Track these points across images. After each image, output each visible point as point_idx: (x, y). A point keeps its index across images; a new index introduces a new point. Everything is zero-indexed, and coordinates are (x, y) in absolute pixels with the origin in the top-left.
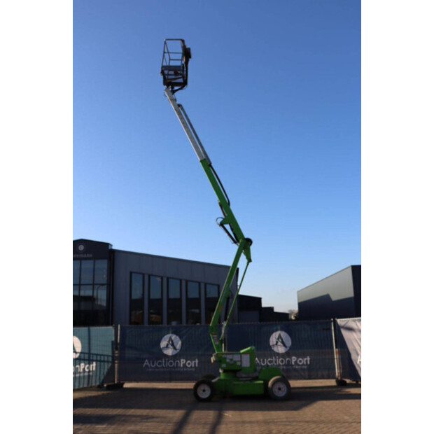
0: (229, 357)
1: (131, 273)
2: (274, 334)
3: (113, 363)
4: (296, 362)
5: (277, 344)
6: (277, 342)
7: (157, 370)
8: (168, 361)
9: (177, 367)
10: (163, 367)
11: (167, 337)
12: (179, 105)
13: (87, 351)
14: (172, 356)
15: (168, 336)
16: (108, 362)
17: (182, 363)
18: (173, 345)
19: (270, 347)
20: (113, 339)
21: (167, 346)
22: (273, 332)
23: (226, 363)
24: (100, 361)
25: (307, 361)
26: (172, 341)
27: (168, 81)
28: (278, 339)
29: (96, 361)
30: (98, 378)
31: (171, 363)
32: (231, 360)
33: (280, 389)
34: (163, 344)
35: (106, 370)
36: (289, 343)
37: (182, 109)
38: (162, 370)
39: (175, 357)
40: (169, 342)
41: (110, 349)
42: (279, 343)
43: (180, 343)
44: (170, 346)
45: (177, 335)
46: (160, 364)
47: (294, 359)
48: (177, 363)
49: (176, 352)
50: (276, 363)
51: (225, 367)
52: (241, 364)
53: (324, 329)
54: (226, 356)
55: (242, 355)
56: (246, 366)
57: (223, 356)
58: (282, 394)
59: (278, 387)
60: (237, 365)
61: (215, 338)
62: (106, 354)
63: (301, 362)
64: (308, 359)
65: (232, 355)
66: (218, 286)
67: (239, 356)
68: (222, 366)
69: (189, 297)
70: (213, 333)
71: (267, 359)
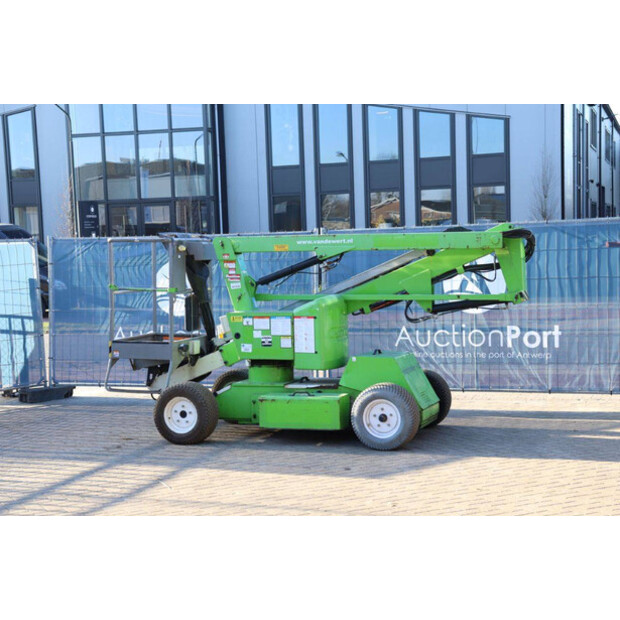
0: (261, 324)
3: (38, 334)
4: (519, 342)
5: (462, 288)
6: (464, 283)
23: (252, 340)
25: (551, 338)
32: (264, 332)
33: (382, 419)
41: (26, 300)
42: (470, 287)
47: (513, 332)
50: (459, 341)
51: (250, 351)
52: (293, 344)
53: (613, 245)
54: (251, 323)
55: (295, 320)
56: (304, 351)
57: (245, 323)
58: (388, 431)
59: (379, 413)
60: (282, 346)
61: (231, 272)
62: (17, 312)
63: (532, 339)
64: (557, 332)
65: (268, 320)
66: (507, 121)
67: (289, 321)
68: (243, 350)
69: (423, 154)
70: (226, 257)
71: (435, 330)
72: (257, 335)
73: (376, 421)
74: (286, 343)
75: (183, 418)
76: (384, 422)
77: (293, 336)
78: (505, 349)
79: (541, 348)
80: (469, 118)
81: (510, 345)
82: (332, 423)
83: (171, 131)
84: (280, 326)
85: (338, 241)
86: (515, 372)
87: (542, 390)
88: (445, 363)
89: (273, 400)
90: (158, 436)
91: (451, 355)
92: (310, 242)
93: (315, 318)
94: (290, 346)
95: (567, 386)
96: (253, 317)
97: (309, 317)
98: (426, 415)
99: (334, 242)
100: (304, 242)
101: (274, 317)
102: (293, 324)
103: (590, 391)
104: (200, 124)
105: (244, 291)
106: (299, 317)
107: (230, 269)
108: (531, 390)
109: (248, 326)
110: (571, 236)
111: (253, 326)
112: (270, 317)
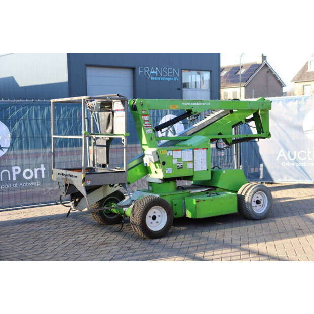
23: (172, 165)
32: (180, 159)
33: (258, 202)
51: (171, 172)
52: (194, 166)
54: (171, 155)
55: (195, 151)
56: (200, 169)
57: (168, 155)
59: (256, 199)
60: (188, 168)
61: (146, 122)
65: (180, 152)
68: (167, 172)
70: (144, 112)
72: (175, 161)
73: (254, 204)
74: (190, 166)
75: (155, 221)
77: (193, 161)
82: (232, 208)
84: (187, 155)
85: (203, 104)
89: (204, 200)
92: (189, 104)
93: (207, 149)
94: (192, 167)
96: (173, 151)
97: (203, 149)
99: (201, 104)
100: (186, 104)
101: (184, 150)
102: (193, 153)
105: (154, 135)
106: (197, 149)
107: (145, 120)
109: (170, 156)
111: (172, 156)
112: (182, 150)
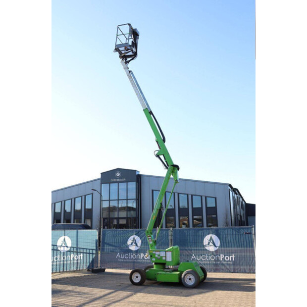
0: (158, 253)
1: (153, 191)
2: (207, 236)
3: (97, 254)
4: (223, 259)
5: (209, 244)
6: (209, 243)
7: (125, 260)
8: (132, 254)
9: (138, 259)
10: (129, 259)
11: (131, 238)
12: (130, 71)
13: (75, 246)
14: (135, 251)
15: (133, 237)
16: (93, 254)
17: (142, 256)
18: (135, 243)
19: (204, 246)
20: (97, 238)
21: (132, 244)
22: (206, 235)
23: (155, 257)
24: (86, 253)
25: (232, 258)
26: (135, 241)
27: (123, 55)
28: (210, 240)
29: (83, 253)
30: (85, 264)
31: (134, 256)
32: (159, 255)
33: (190, 279)
34: (129, 242)
35: (91, 259)
36: (218, 243)
37: (132, 73)
38: (128, 260)
39: (137, 252)
40: (133, 241)
41: (95, 245)
42: (211, 244)
43: (140, 241)
44: (134, 244)
45: (138, 236)
46: (127, 256)
47: (222, 256)
48: (138, 256)
49: (137, 248)
50: (208, 258)
51: (155, 260)
52: (166, 259)
53: (246, 233)
54: (155, 253)
56: (169, 261)
57: (153, 253)
58: (191, 283)
59: (189, 278)
62: (91, 248)
63: (227, 258)
64: (233, 256)
66: (216, 198)
67: (165, 252)
68: (153, 260)
69: (194, 207)
70: (149, 235)
71: (202, 255)
72: (157, 256)
73: (188, 280)
74: (164, 258)
75: (137, 278)
76: (190, 280)
77: (166, 257)
78: (220, 261)
79: (229, 261)
80: (206, 197)
81: (221, 259)
82: (176, 280)
83: (127, 199)
84: (162, 254)
86: (223, 267)
87: (230, 272)
88: (204, 265)
90: (130, 283)
91: (206, 262)
93: (172, 252)
95: (236, 271)
96: (156, 251)
97: (170, 252)
98: (201, 278)
103: (243, 273)
104: (135, 198)
105: (153, 244)
106: (167, 251)
107: (149, 238)
108: (227, 272)
110: (235, 231)
112: (160, 251)
